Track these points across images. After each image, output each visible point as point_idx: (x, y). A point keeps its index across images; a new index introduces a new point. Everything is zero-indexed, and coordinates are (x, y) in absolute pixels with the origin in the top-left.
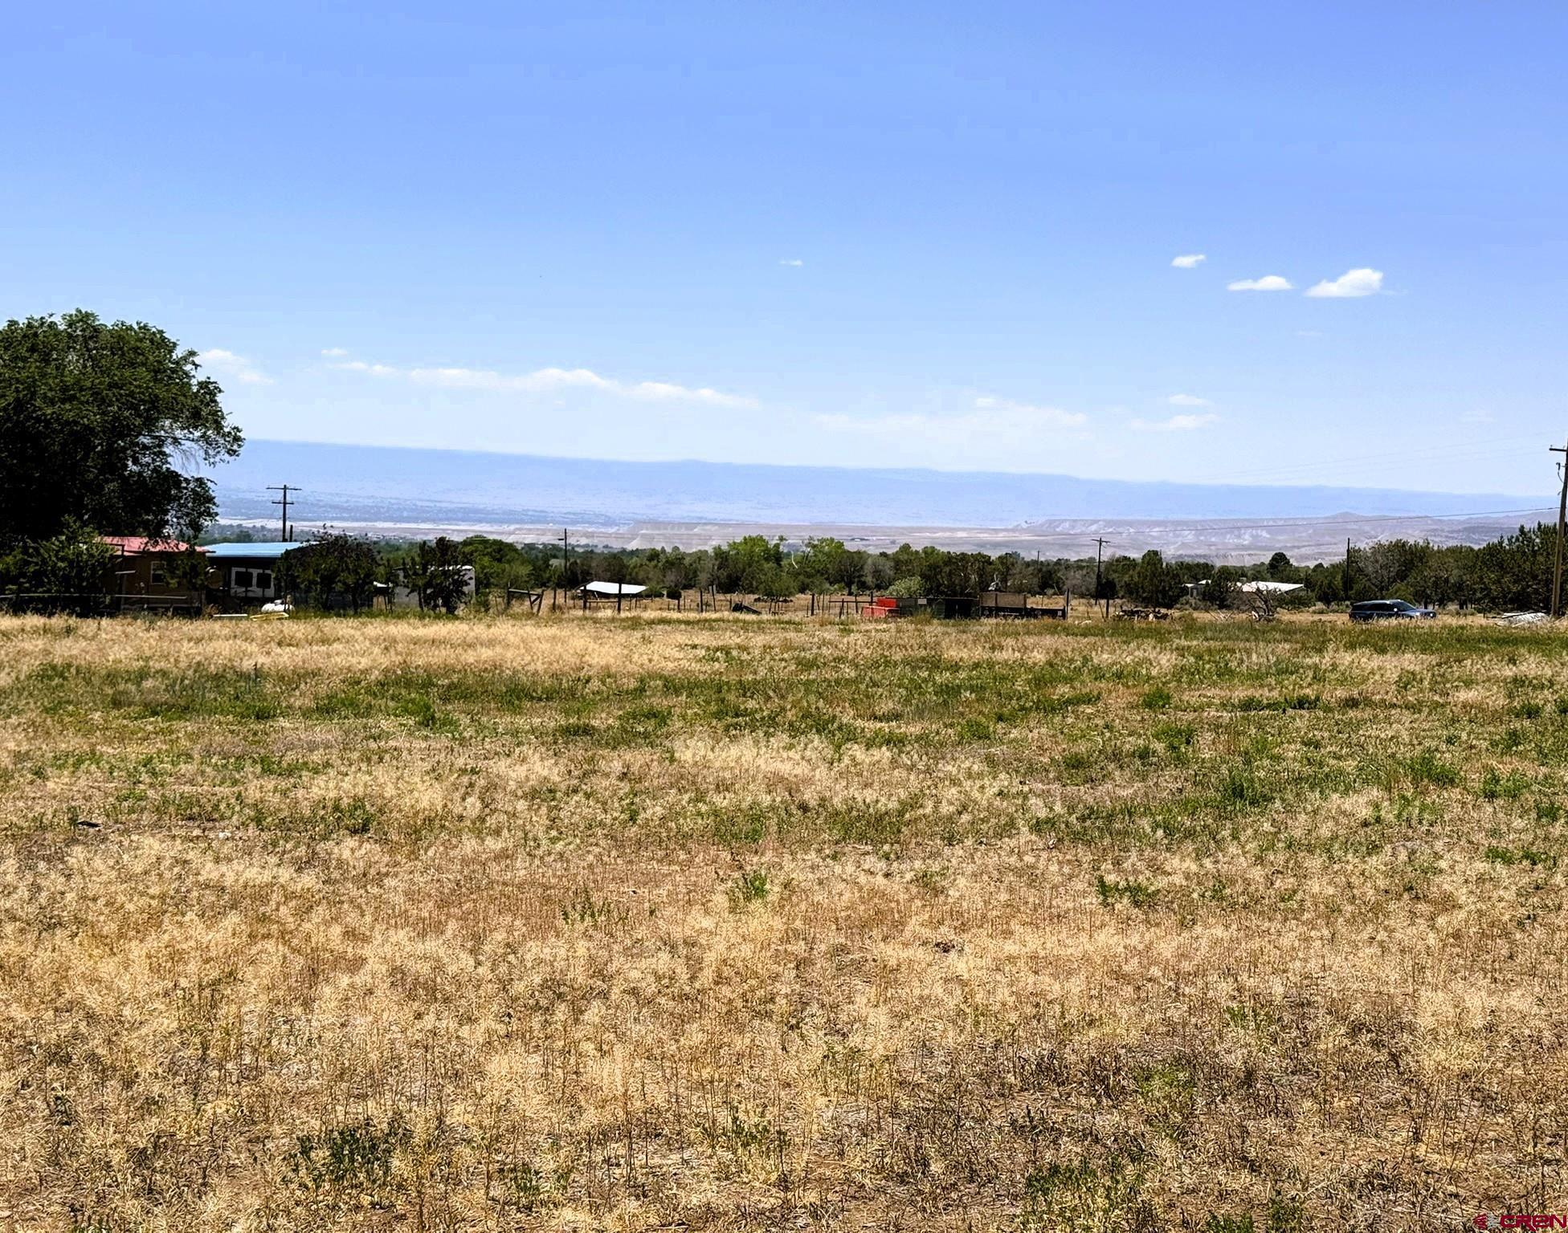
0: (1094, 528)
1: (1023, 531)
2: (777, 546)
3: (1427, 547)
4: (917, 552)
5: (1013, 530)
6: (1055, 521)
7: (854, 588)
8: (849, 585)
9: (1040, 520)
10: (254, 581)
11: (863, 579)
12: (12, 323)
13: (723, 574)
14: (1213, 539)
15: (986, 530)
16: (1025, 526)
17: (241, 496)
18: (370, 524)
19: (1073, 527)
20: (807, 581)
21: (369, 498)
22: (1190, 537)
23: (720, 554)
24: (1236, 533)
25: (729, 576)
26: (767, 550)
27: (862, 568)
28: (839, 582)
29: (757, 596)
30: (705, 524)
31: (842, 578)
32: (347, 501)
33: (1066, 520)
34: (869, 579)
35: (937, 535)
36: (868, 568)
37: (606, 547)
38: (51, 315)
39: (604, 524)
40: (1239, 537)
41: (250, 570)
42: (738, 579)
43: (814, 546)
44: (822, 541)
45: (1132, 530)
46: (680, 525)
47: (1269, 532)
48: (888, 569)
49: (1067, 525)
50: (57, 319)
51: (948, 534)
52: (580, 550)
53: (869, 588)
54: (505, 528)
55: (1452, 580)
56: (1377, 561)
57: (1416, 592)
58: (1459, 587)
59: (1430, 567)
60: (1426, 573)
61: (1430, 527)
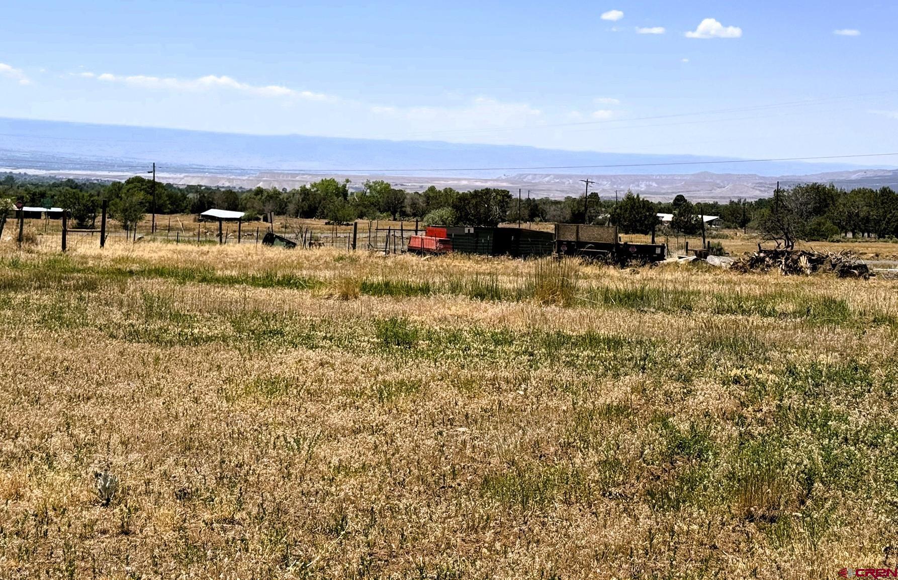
0: (547, 179)
1: (503, 181)
2: (344, 186)
3: (833, 190)
4: (440, 192)
6: (523, 175)
7: (397, 215)
8: (394, 213)
9: (513, 174)
11: (404, 209)
13: (306, 205)
14: (622, 187)
15: (480, 180)
16: (504, 177)
17: (13, 154)
18: (93, 173)
19: (534, 179)
20: (365, 210)
21: (93, 156)
22: (607, 186)
23: (304, 192)
24: (637, 183)
25: (310, 206)
26: (337, 188)
27: (403, 202)
28: (387, 211)
29: (326, 221)
30: (304, 174)
31: (389, 208)
32: (79, 159)
33: (529, 174)
34: (408, 210)
35: (449, 182)
36: (407, 202)
37: (241, 188)
39: (240, 175)
40: (638, 186)
42: (316, 208)
43: (370, 187)
44: (375, 183)
45: (571, 181)
46: (288, 175)
47: (656, 183)
48: (421, 203)
49: (530, 177)
52: (223, 190)
53: (408, 216)
54: (178, 175)
55: (862, 215)
56: (797, 199)
57: (834, 224)
58: (867, 220)
59: (844, 205)
60: (841, 209)
61: (758, 181)
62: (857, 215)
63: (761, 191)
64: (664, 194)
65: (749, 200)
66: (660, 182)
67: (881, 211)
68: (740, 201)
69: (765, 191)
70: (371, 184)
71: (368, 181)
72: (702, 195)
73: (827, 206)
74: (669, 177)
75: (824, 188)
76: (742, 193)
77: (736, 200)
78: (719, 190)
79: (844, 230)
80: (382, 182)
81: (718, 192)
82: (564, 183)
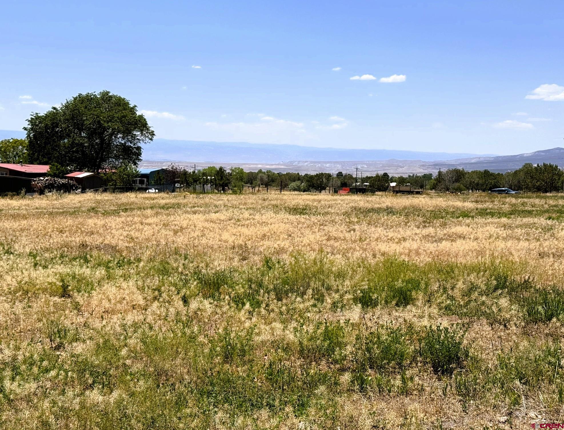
1: (281, 165)
5: (278, 165)
6: (292, 161)
9: (287, 161)
10: (138, 182)
12: (80, 95)
16: (282, 163)
19: (298, 164)
24: (356, 166)
33: (296, 161)
38: (95, 92)
41: (143, 179)
46: (158, 162)
47: (367, 165)
49: (296, 163)
50: (96, 93)
51: (255, 166)
55: (476, 182)
56: (448, 176)
57: (464, 186)
58: (478, 184)
59: (468, 178)
60: (467, 180)
61: (422, 164)
62: (474, 182)
63: (424, 169)
64: (371, 172)
65: (418, 175)
66: (369, 165)
67: (484, 180)
68: (414, 175)
69: (426, 169)
70: (233, 169)
71: (232, 167)
72: (392, 172)
73: (461, 178)
74: (374, 162)
75: (460, 170)
76: (413, 170)
77: (411, 175)
78: (401, 169)
79: (468, 189)
80: (239, 168)
81: (400, 170)
82: (316, 166)
